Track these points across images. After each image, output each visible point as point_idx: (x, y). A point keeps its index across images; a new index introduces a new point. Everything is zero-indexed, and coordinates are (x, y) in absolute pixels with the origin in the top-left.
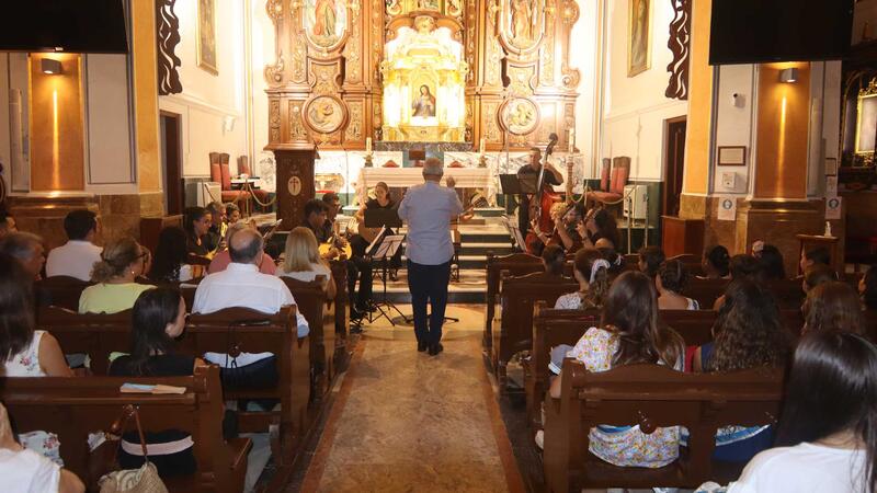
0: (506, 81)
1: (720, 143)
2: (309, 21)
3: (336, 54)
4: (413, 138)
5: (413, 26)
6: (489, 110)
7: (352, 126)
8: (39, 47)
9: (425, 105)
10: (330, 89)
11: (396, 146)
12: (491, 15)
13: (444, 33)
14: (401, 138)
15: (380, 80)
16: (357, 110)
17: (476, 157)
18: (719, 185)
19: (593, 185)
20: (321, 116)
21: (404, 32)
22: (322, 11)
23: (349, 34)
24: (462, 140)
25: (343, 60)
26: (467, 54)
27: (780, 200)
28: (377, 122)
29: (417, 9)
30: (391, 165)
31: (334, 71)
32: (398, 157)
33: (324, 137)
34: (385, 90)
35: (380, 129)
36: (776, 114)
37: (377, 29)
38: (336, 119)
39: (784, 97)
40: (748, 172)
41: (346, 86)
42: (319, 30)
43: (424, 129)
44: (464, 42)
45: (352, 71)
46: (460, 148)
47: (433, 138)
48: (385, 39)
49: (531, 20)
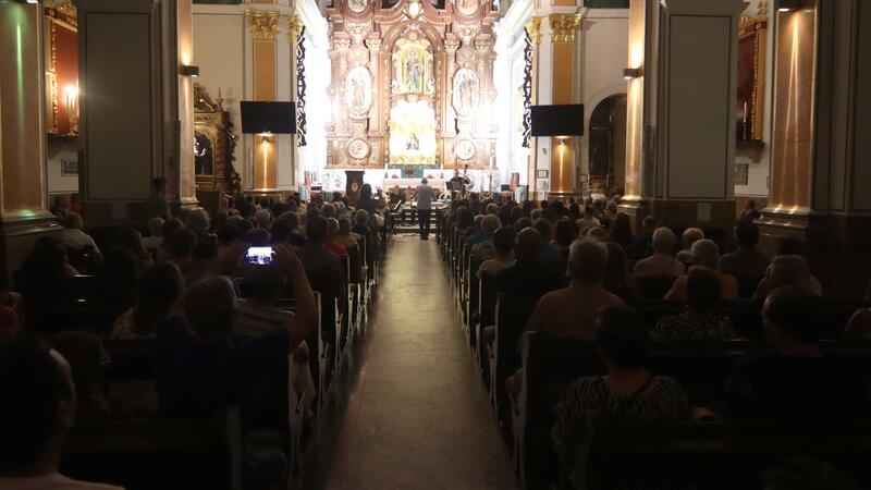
0: (458, 131)
1: (538, 168)
2: (349, 98)
3: (365, 116)
4: (407, 162)
5: (406, 100)
6: (448, 146)
7: (373, 155)
8: (261, 132)
9: (413, 144)
10: (361, 135)
11: (397, 166)
12: (449, 95)
13: (424, 103)
14: (400, 162)
15: (388, 130)
16: (376, 146)
17: (439, 172)
18: (538, 187)
19: (505, 188)
20: (356, 150)
21: (401, 103)
22: (357, 94)
23: (372, 106)
24: (433, 163)
25: (368, 120)
26: (436, 115)
27: (561, 192)
28: (386, 154)
29: (408, 91)
30: (394, 177)
31: (363, 126)
32: (398, 172)
33: (358, 162)
34: (392, 136)
35: (388, 157)
36: (558, 159)
37: (387, 102)
38: (364, 152)
39: (562, 150)
40: (548, 180)
41: (370, 133)
42: (356, 103)
43: (412, 158)
44: (435, 109)
45: (373, 125)
46: (432, 167)
47: (417, 163)
48: (391, 106)
49: (471, 98)
